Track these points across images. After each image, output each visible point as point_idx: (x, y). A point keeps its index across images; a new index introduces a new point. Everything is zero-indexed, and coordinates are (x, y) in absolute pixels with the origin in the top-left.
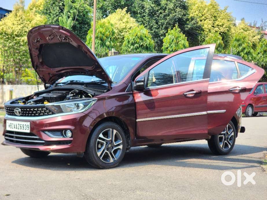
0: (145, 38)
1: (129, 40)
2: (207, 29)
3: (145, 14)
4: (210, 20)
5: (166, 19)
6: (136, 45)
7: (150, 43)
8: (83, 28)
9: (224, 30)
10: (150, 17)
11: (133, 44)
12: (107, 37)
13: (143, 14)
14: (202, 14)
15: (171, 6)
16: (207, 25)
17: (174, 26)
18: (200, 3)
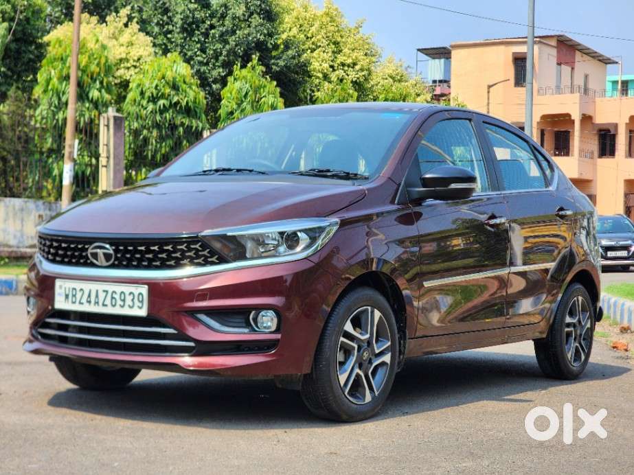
0: (184, 86)
1: (142, 90)
2: (319, 72)
3: (171, 27)
4: (324, 52)
5: (226, 42)
6: (161, 102)
7: (196, 98)
8: (25, 52)
9: (357, 76)
10: (185, 35)
11: (154, 99)
12: (92, 78)
13: (166, 27)
14: (305, 36)
15: (240, 11)
16: (319, 62)
17: (249, 60)
18: (301, 9)
